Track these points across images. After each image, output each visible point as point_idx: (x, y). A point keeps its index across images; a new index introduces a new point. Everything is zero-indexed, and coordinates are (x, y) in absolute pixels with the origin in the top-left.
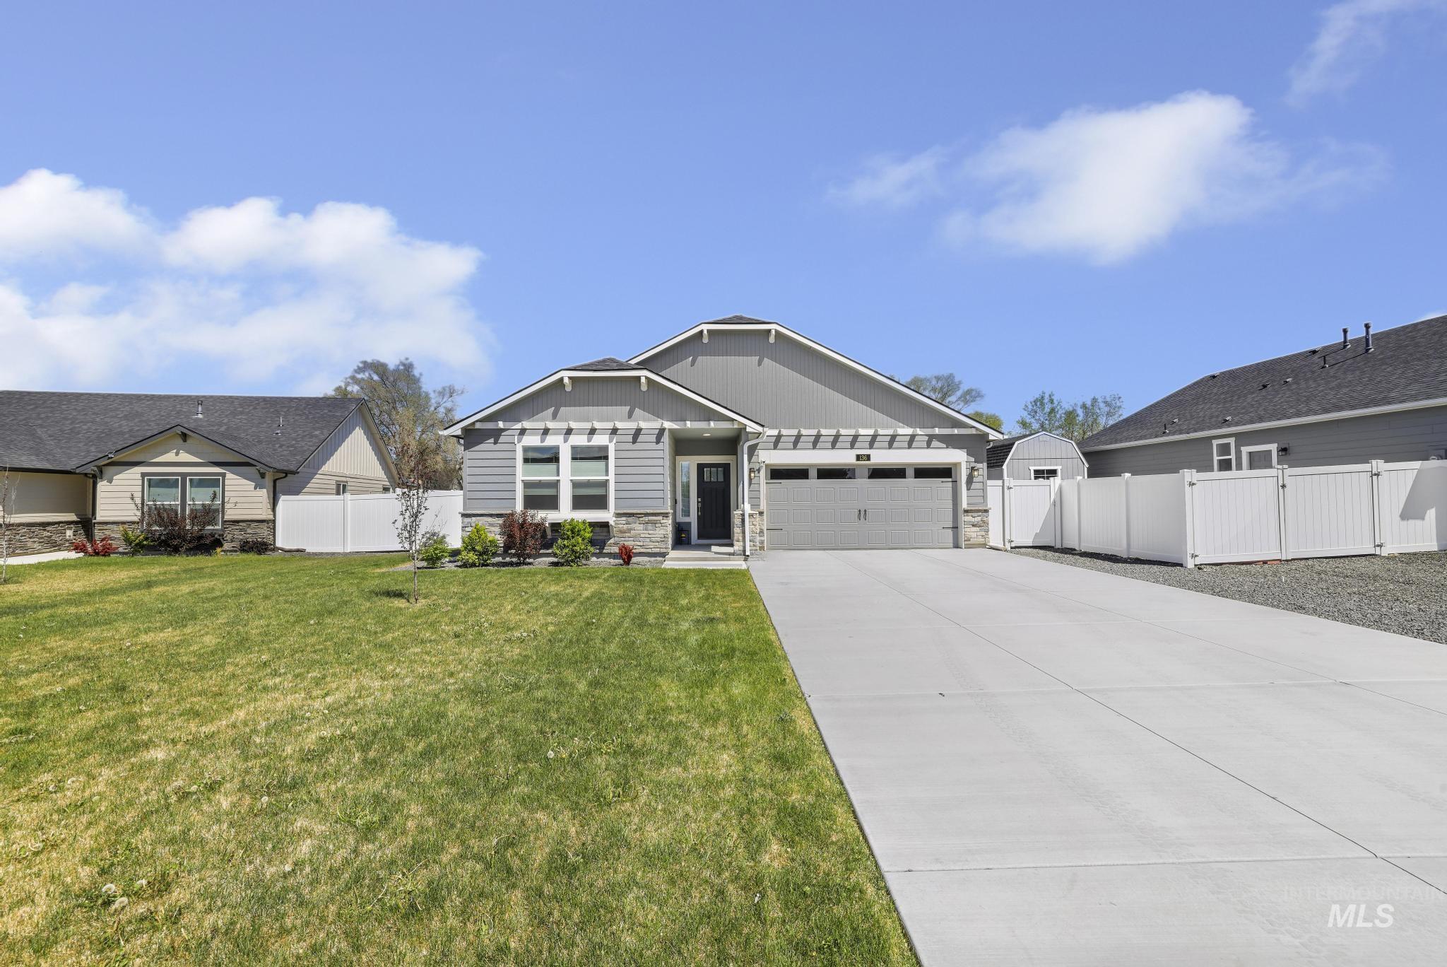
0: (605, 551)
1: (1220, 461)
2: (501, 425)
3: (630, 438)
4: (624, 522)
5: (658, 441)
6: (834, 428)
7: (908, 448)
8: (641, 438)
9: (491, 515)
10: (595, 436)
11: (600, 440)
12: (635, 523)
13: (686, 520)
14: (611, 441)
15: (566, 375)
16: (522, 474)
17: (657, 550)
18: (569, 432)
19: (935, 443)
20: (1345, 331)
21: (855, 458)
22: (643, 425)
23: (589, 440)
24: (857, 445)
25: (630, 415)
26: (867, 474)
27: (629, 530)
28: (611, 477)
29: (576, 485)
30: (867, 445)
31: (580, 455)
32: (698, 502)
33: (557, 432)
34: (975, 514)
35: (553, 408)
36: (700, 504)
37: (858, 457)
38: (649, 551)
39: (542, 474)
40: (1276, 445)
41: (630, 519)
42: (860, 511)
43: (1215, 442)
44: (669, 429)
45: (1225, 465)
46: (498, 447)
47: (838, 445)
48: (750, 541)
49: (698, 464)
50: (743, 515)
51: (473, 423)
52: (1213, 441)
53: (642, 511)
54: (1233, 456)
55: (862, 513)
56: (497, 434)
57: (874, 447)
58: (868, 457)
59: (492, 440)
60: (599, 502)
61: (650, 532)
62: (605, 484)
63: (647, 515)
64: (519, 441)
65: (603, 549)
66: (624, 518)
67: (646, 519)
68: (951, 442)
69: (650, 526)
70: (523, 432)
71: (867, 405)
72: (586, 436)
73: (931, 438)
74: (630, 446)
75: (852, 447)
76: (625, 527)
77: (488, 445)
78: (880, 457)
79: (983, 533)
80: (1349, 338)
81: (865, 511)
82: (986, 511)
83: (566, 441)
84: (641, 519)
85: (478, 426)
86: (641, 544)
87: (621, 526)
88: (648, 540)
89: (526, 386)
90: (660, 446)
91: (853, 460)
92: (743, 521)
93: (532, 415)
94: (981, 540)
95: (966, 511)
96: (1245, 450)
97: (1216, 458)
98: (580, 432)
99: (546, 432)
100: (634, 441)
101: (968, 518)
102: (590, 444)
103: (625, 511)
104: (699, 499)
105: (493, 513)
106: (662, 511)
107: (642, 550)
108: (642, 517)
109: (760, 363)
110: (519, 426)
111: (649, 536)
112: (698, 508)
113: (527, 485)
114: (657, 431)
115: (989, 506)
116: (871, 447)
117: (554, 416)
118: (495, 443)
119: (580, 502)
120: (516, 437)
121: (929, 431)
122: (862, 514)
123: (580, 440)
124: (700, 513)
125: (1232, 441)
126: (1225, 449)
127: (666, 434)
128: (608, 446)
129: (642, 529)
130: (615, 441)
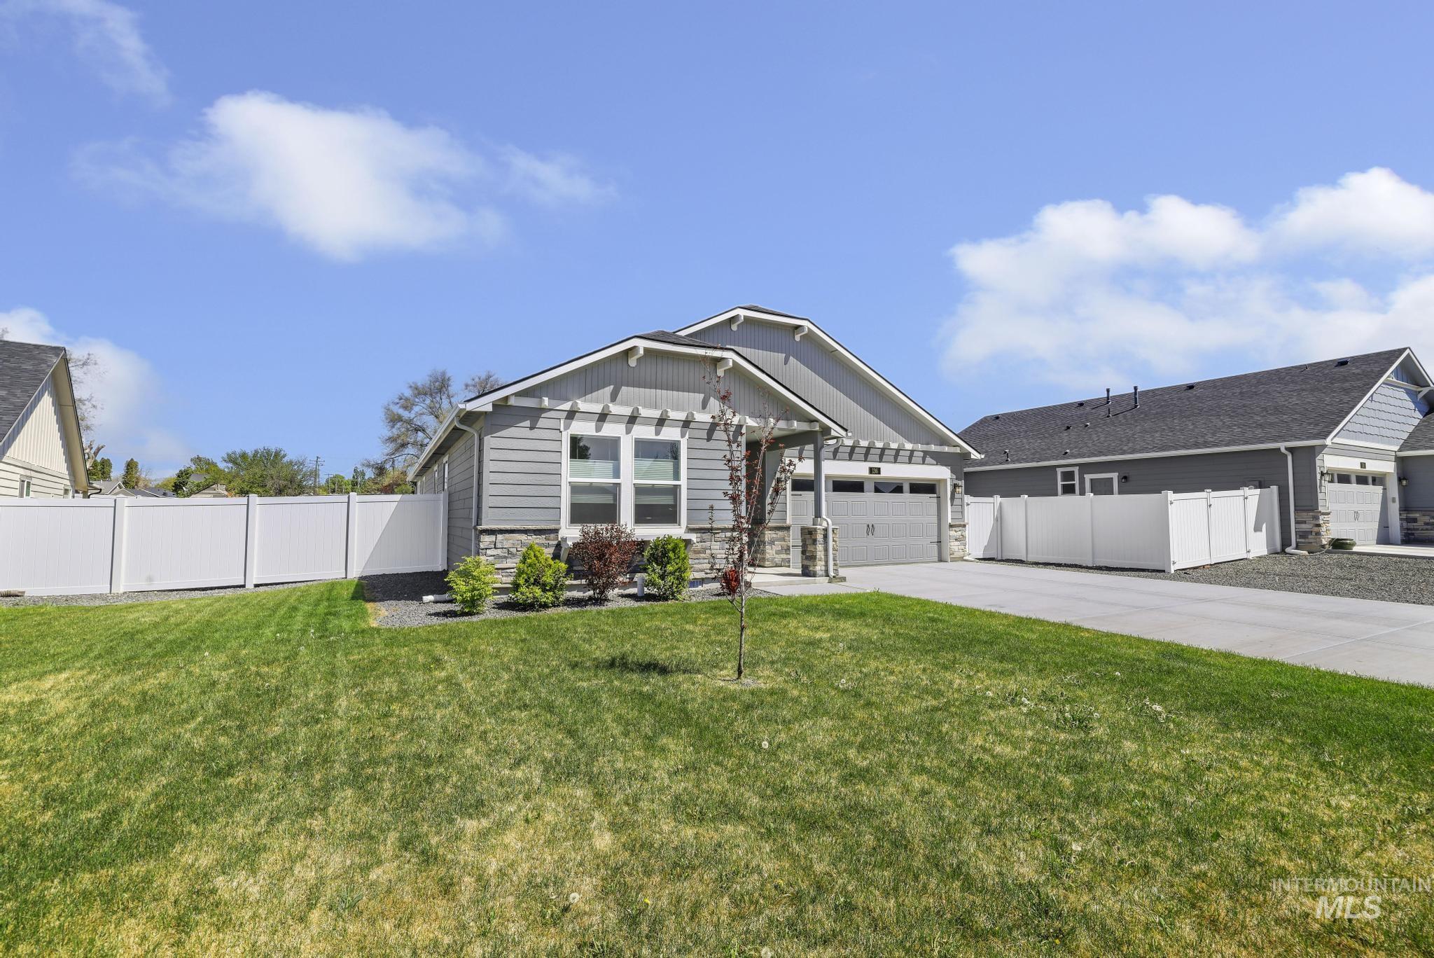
1: (1064, 486)
2: (546, 402)
3: (704, 434)
4: (699, 540)
7: (909, 464)
8: (716, 435)
9: (526, 532)
10: (664, 428)
11: (670, 433)
14: (683, 436)
15: (642, 344)
16: (570, 473)
18: (632, 420)
19: (928, 459)
20: (1108, 391)
23: (657, 433)
24: (869, 458)
25: (704, 405)
26: (873, 487)
28: (683, 482)
29: (639, 490)
30: (877, 458)
31: (645, 449)
33: (618, 418)
34: (957, 529)
35: (612, 387)
37: (871, 470)
39: (595, 473)
40: (1117, 474)
41: (705, 537)
43: (1059, 471)
45: (1069, 490)
46: (536, 433)
47: (854, 457)
50: (826, 530)
51: (506, 398)
52: (1057, 469)
53: (719, 526)
54: (1076, 482)
55: (870, 526)
56: (534, 415)
57: (883, 461)
58: (879, 471)
59: (527, 423)
60: (669, 515)
62: (675, 491)
63: (724, 530)
64: (567, 427)
66: (698, 535)
67: (723, 535)
68: (940, 459)
70: (571, 415)
72: (654, 428)
73: (926, 453)
74: (704, 444)
75: (866, 460)
76: (700, 545)
77: (521, 430)
78: (890, 471)
79: (963, 547)
80: (1111, 395)
81: (873, 526)
82: (964, 526)
83: (628, 431)
84: (717, 535)
85: (512, 402)
86: (717, 566)
88: (725, 561)
89: (588, 353)
90: (736, 446)
91: (866, 473)
93: (585, 392)
94: (961, 554)
95: (951, 526)
96: (1088, 477)
97: (1060, 483)
98: (647, 422)
99: (603, 417)
100: (709, 439)
101: (952, 533)
102: (659, 437)
103: (697, 526)
105: (530, 527)
109: (786, 361)
110: (567, 406)
113: (576, 489)
115: (966, 521)
116: (881, 461)
117: (614, 397)
118: (532, 428)
119: (645, 514)
120: (562, 421)
121: (925, 448)
122: (871, 529)
123: (645, 432)
125: (1076, 470)
126: (1068, 476)
127: (744, 432)
128: (679, 442)
129: (718, 547)
130: (687, 437)
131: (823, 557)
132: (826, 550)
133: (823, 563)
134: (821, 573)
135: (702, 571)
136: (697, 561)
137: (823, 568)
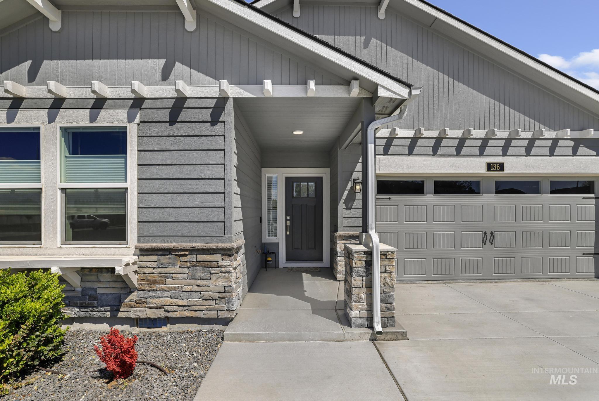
0: (120, 315)
3: (165, 115)
4: (154, 264)
5: (215, 120)
6: (459, 129)
7: (550, 156)
8: (184, 115)
10: (103, 111)
11: (111, 118)
12: (173, 266)
13: (273, 240)
14: (131, 120)
17: (213, 314)
18: (58, 103)
19: (582, 150)
21: (484, 167)
22: (189, 91)
23: (93, 119)
24: (487, 151)
25: (166, 75)
26: (493, 188)
27: (162, 279)
28: (131, 184)
29: (71, 197)
30: (499, 151)
32: (287, 220)
33: (36, 103)
35: (30, 62)
36: (288, 223)
37: (489, 167)
38: (200, 315)
41: (164, 260)
42: (485, 233)
44: (235, 99)
47: (464, 151)
48: (382, 301)
49: (287, 178)
50: (369, 254)
53: (185, 245)
55: (489, 235)
57: (508, 154)
58: (501, 167)
61: (200, 282)
62: (120, 196)
63: (193, 251)
65: (118, 310)
66: (154, 258)
67: (194, 258)
69: (199, 272)
71: (499, 101)
72: (88, 111)
74: (166, 129)
75: (481, 154)
76: (156, 272)
81: (492, 233)
83: (51, 119)
84: (184, 259)
86: (184, 302)
87: (147, 270)
88: (196, 295)
90: (218, 129)
91: (482, 170)
92: (369, 265)
98: (78, 103)
99: (17, 102)
100: (173, 121)
102: (96, 124)
103: (155, 245)
104: (288, 217)
106: (220, 245)
107: (187, 314)
108: (186, 255)
109: (366, 45)
111: (198, 289)
112: (286, 226)
114: (213, 103)
116: (504, 154)
117: (32, 76)
119: (79, 228)
121: (577, 134)
122: (488, 237)
123: (76, 118)
124: (288, 233)
127: (230, 106)
128: (125, 128)
129: (186, 276)
130: (137, 120)
131: (363, 296)
132: (370, 286)
133: (365, 306)
134: (359, 321)
135: (160, 307)
136: (152, 294)
137: (365, 314)
